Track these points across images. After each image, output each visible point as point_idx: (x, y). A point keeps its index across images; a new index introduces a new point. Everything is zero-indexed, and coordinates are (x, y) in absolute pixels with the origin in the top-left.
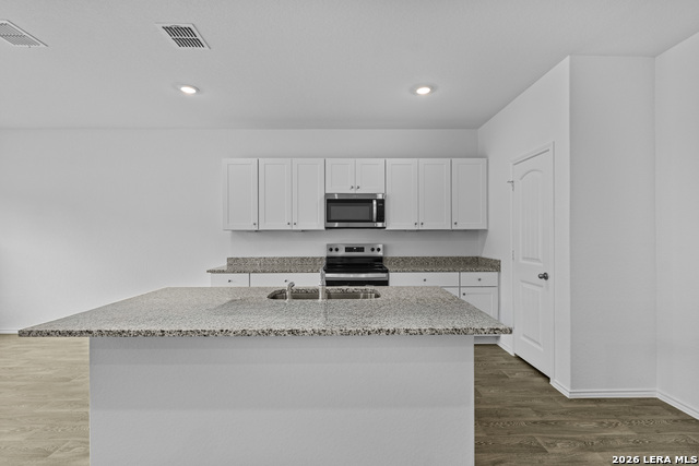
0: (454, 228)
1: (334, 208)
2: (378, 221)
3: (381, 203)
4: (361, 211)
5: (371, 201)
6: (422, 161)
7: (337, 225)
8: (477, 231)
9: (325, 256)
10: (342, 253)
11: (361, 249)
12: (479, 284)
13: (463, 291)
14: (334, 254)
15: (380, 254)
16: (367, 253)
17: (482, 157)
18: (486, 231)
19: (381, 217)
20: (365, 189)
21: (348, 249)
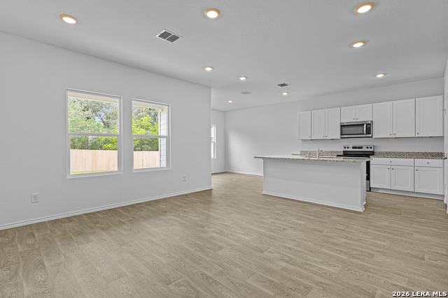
0: (417, 136)
1: (344, 129)
2: (367, 134)
3: (368, 125)
4: (358, 130)
5: (363, 125)
7: (346, 136)
9: (342, 151)
10: (351, 149)
11: (361, 148)
12: (428, 165)
13: (416, 168)
14: (347, 149)
15: (372, 150)
16: (364, 149)
17: (440, 95)
19: (369, 132)
20: (361, 119)
21: (353, 148)
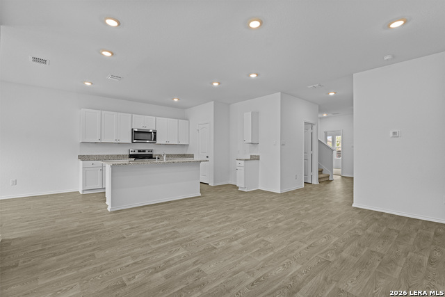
1: (136, 134)
3: (155, 133)
4: (147, 136)
5: (151, 133)
6: (169, 119)
8: (184, 145)
10: (136, 153)
11: (144, 151)
15: (151, 153)
16: (147, 153)
17: (187, 120)
18: (188, 145)
19: (155, 139)
21: (139, 151)
